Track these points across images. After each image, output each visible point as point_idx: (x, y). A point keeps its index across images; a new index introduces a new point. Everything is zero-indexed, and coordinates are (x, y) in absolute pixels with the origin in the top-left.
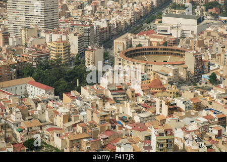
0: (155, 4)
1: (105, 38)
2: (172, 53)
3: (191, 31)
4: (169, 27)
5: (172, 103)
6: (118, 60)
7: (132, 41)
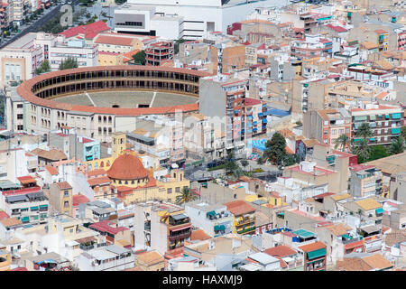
2: (160, 84)
3: (205, 22)
4: (147, 14)
5: (177, 218)
6: (15, 104)
7: (47, 53)
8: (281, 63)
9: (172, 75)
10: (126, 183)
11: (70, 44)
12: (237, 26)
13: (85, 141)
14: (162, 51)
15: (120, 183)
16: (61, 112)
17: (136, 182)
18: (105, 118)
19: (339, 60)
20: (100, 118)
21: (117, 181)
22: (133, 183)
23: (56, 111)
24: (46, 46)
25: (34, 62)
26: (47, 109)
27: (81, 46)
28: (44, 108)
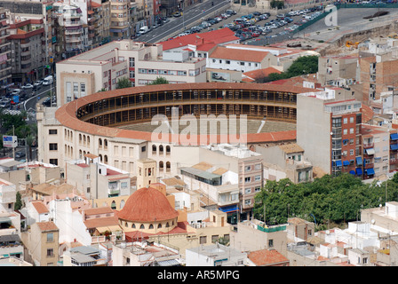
1: (35, 61)
2: (271, 109)
7: (134, 69)
10: (142, 227)
11: (166, 55)
15: (133, 226)
16: (103, 139)
17: (155, 226)
18: (161, 149)
20: (155, 149)
21: (130, 224)
22: (151, 226)
23: (97, 138)
24: (132, 59)
25: (107, 79)
26: (86, 136)
27: (181, 60)
28: (82, 134)
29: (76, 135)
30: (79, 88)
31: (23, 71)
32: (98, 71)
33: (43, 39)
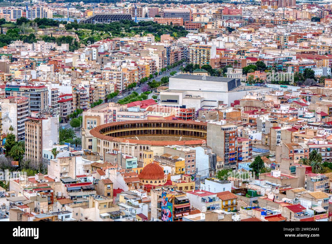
0: (157, 65)
1: (69, 112)
2: (184, 132)
3: (217, 101)
4: (181, 95)
5: (180, 199)
6: (87, 139)
7: (115, 115)
8: (264, 121)
9: (192, 126)
10: (151, 182)
11: (130, 109)
12: (237, 102)
13: (127, 158)
14: (187, 114)
15: (147, 182)
16: (116, 143)
17: (158, 182)
18: (144, 148)
19: (302, 120)
20: (141, 148)
21: (145, 181)
22: (156, 182)
23: (113, 143)
24: (115, 111)
25: (105, 119)
26: (107, 142)
27: (137, 111)
28: (105, 141)
29: (102, 142)
30: (93, 123)
31: (64, 116)
32: (102, 115)
33: (72, 102)
